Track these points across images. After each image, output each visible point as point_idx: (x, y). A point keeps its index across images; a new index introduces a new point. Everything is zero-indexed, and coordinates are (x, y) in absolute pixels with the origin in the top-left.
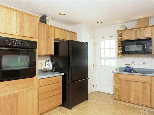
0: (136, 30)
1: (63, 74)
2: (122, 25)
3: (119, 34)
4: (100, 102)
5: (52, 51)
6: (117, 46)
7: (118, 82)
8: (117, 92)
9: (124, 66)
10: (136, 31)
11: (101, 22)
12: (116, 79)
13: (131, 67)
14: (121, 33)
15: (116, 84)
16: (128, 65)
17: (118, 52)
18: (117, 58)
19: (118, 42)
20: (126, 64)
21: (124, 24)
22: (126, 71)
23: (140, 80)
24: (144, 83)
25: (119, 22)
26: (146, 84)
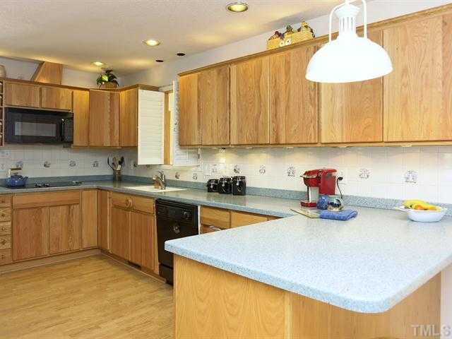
0: (40, 86)
7: (9, 219)
8: (8, 245)
10: (41, 91)
12: (1, 211)
15: (5, 224)
16: (17, 171)
20: (12, 169)
24: (69, 206)
26: (72, 207)
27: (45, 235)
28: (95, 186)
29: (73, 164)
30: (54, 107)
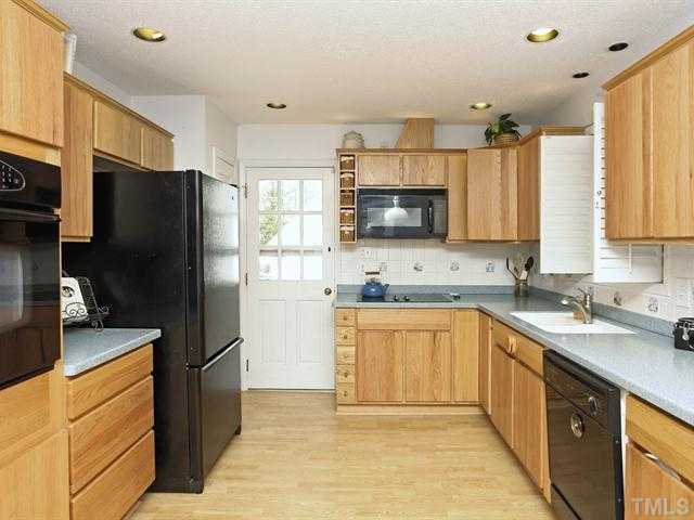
0: (401, 154)
1: (156, 333)
2: (349, 128)
3: (347, 162)
4: (293, 429)
5: (85, 219)
6: (338, 205)
7: (353, 342)
8: (351, 378)
9: (362, 280)
10: (402, 161)
11: (284, 106)
12: (344, 331)
13: (383, 283)
14: (352, 158)
15: (348, 349)
16: (374, 276)
17: (343, 228)
18: (329, 250)
19: (342, 191)
20: (368, 273)
21: (357, 128)
22: (366, 297)
23: (421, 325)
24: (435, 333)
25: (343, 117)
26: (439, 333)
27: (399, 370)
28: (474, 305)
29: (455, 268)
30: (420, 183)
